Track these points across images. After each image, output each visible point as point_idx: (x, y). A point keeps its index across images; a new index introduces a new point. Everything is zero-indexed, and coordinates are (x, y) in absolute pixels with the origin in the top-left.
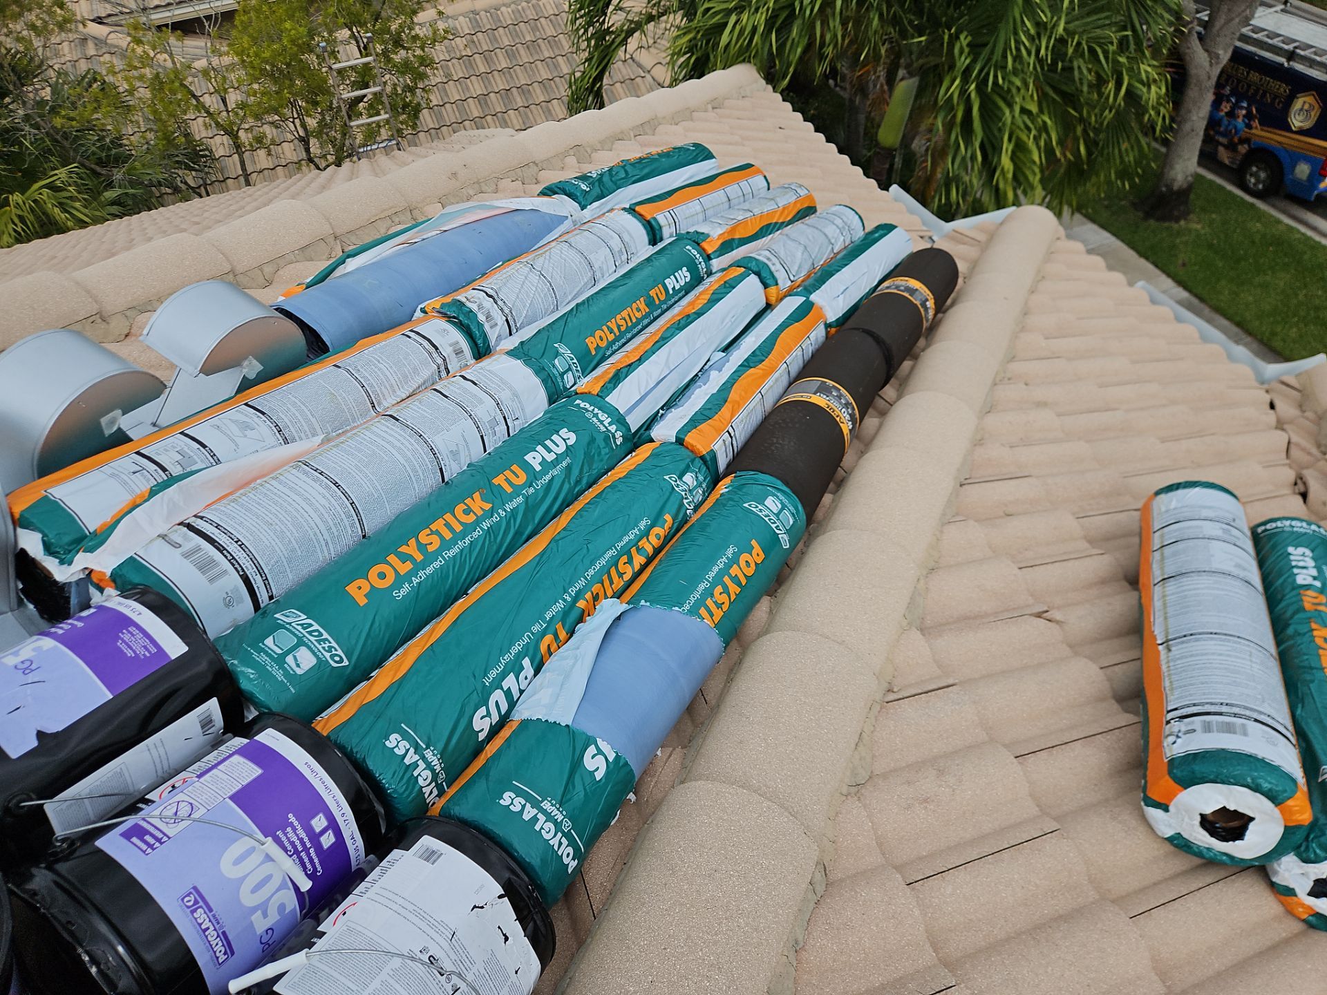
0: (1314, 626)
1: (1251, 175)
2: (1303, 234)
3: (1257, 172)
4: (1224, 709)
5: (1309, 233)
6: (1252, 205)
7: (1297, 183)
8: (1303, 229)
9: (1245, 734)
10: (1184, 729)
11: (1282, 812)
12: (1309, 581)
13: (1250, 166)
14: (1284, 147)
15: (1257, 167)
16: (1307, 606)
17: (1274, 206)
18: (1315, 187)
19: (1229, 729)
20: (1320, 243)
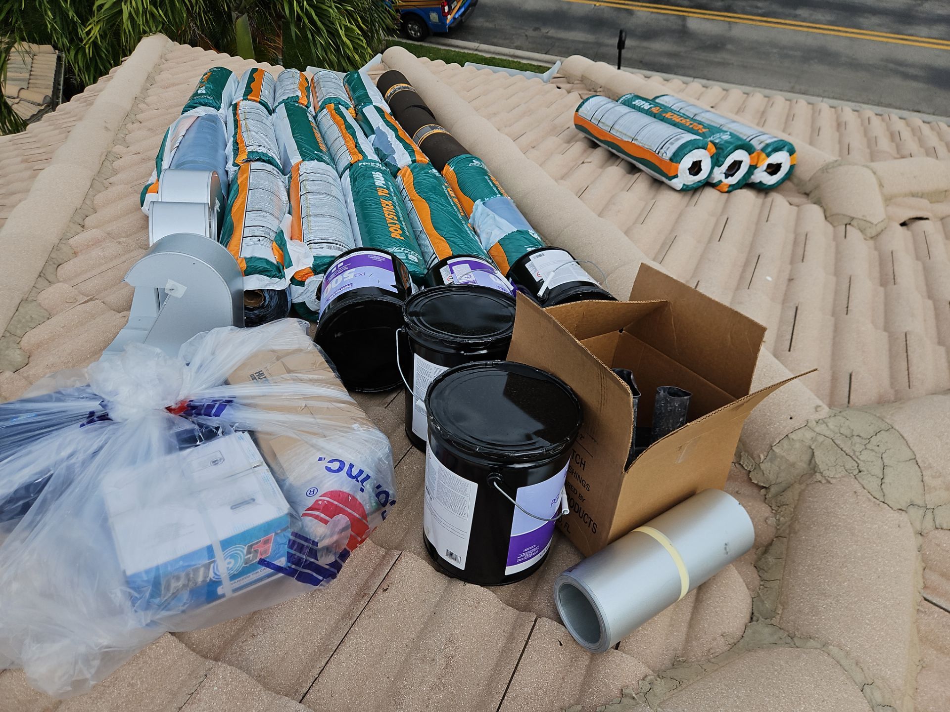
0: (664, 115)
1: (411, 30)
2: (455, 51)
3: (412, 27)
4: (671, 137)
5: (457, 50)
6: (421, 46)
7: (435, 24)
8: (453, 49)
9: (683, 137)
10: (665, 150)
11: (708, 151)
12: (649, 107)
13: (408, 24)
14: (418, 8)
15: (410, 24)
16: (656, 112)
17: (431, 42)
18: (445, 24)
19: (678, 139)
20: (464, 53)
